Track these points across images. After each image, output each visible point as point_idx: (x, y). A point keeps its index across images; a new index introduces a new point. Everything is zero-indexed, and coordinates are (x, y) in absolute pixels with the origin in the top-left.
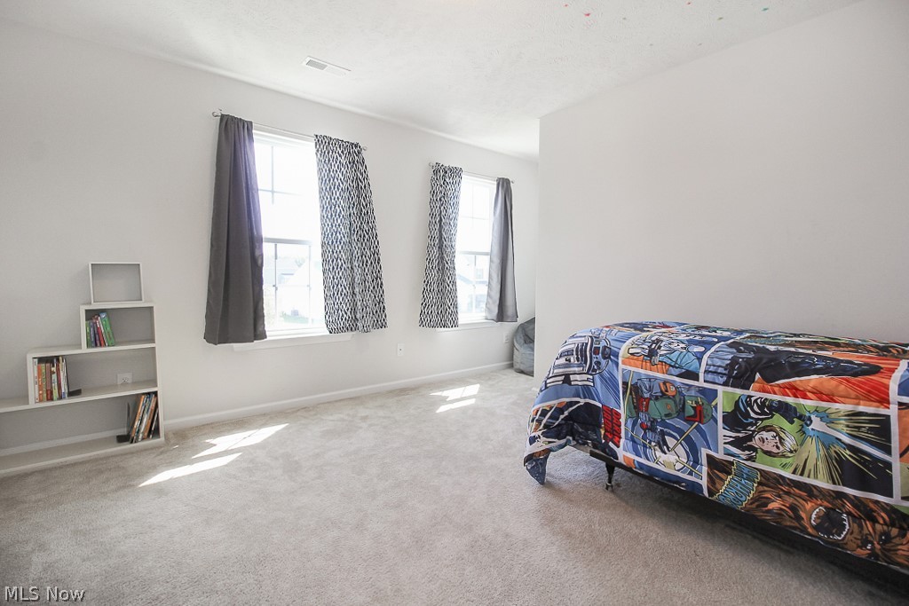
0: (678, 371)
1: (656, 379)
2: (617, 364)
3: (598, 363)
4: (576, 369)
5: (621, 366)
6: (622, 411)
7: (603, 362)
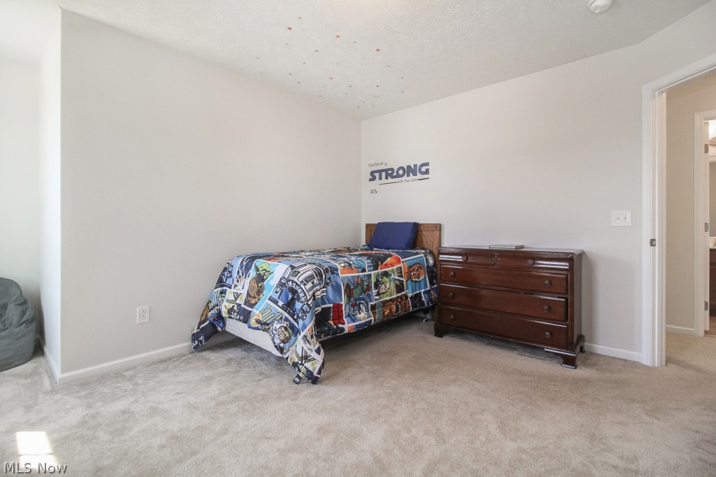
0: (360, 270)
1: (355, 277)
2: (338, 275)
3: (329, 279)
4: (318, 287)
5: (341, 275)
6: (343, 303)
7: (332, 276)
